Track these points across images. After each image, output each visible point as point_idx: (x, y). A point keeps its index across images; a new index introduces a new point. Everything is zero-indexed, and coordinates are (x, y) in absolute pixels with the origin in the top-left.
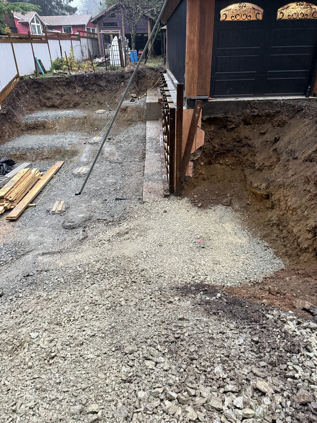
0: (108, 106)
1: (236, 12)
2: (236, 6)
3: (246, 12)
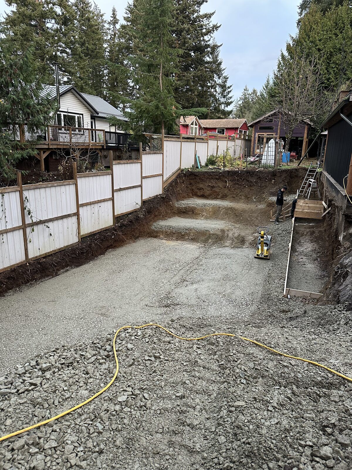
0: (255, 200)
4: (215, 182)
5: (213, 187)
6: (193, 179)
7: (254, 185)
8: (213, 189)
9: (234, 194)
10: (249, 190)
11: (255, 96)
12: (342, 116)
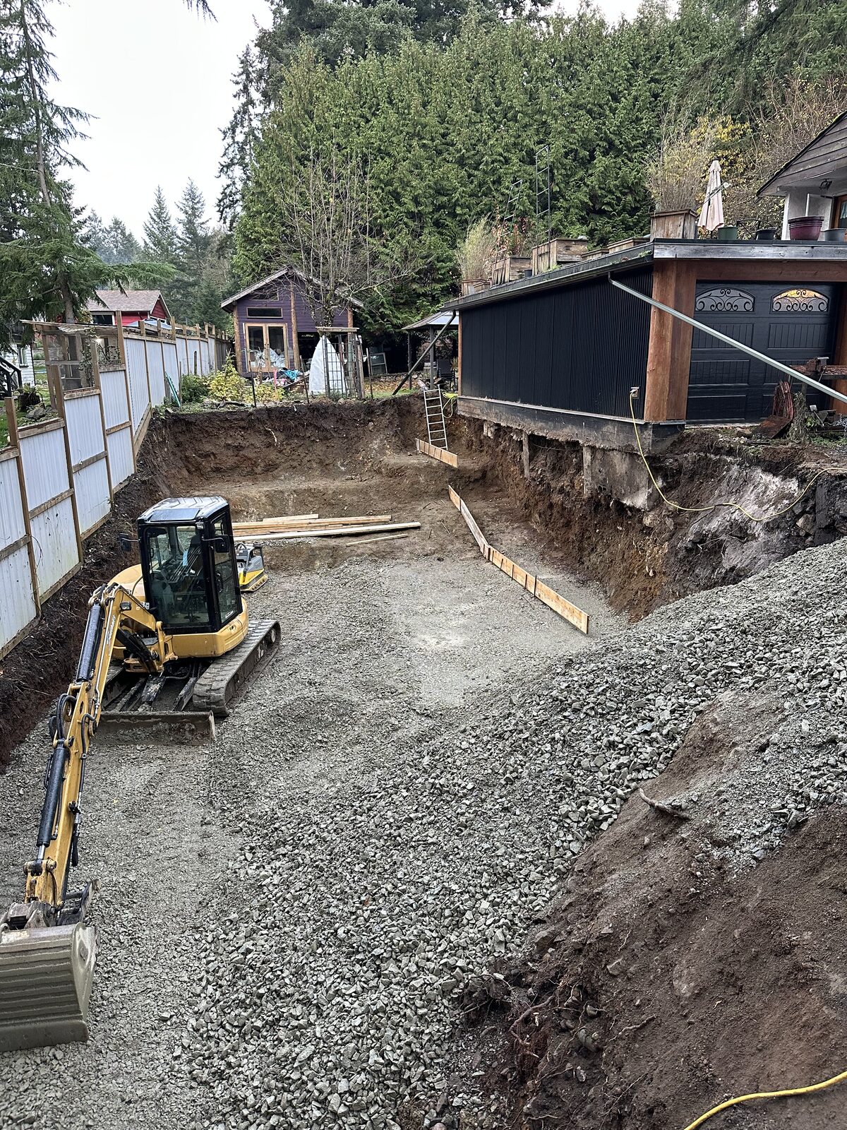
0: (343, 468)
1: (718, 300)
2: (717, 293)
3: (731, 301)
4: (242, 436)
5: (239, 448)
6: (182, 432)
7: (334, 437)
8: (241, 453)
9: (293, 460)
10: (324, 449)
11: (120, 236)
12: (614, 283)
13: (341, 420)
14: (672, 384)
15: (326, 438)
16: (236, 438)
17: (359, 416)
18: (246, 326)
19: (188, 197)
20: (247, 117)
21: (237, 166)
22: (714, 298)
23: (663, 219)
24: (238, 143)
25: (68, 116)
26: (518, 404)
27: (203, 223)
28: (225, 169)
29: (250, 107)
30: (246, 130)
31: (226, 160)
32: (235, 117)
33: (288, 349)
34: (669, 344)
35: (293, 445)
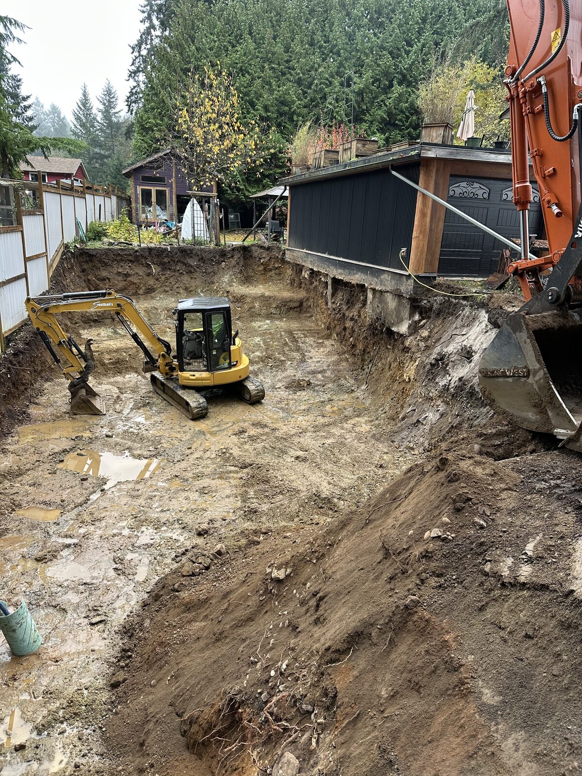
0: (202, 294)
1: (465, 190)
2: (464, 184)
3: (473, 191)
4: (129, 267)
5: (127, 275)
6: (86, 262)
7: (196, 271)
8: (128, 279)
9: (166, 286)
10: (189, 280)
11: (56, 118)
12: (394, 173)
13: (202, 259)
14: (429, 248)
15: (191, 272)
16: (126, 268)
17: (215, 257)
18: (139, 189)
19: (106, 93)
20: (149, 38)
21: (141, 73)
22: (461, 188)
23: (429, 129)
24: (142, 56)
25: (8, 24)
26: (326, 256)
27: (116, 113)
28: (133, 75)
29: (152, 30)
30: (149, 46)
31: (133, 68)
32: (141, 37)
33: (169, 206)
34: (428, 219)
35: (167, 276)
